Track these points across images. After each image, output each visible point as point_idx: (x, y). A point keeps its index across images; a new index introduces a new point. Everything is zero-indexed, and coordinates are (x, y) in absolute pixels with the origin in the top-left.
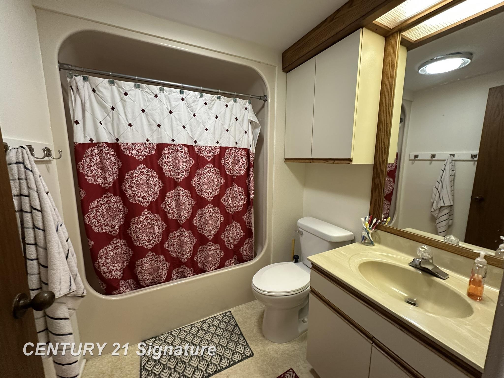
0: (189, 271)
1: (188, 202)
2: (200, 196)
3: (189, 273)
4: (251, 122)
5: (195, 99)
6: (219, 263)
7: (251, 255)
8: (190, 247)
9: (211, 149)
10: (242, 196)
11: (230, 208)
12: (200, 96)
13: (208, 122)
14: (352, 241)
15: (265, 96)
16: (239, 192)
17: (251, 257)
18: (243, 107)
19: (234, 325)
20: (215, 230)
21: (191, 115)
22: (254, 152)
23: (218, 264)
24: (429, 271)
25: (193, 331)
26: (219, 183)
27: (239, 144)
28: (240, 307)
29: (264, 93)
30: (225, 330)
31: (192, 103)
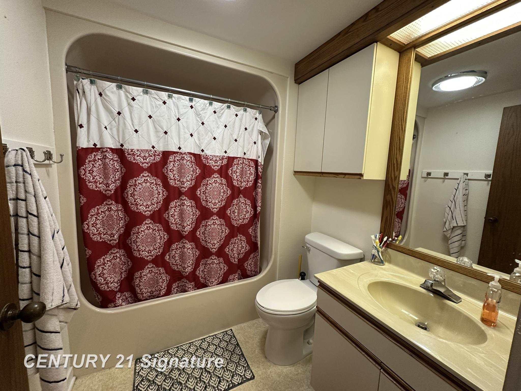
0: (190, 285)
1: (192, 213)
2: (205, 207)
3: (190, 287)
4: (261, 133)
5: (204, 107)
6: (221, 277)
7: (256, 270)
8: (192, 260)
9: (218, 159)
10: (249, 208)
11: (236, 220)
12: (210, 104)
13: (216, 131)
14: (362, 260)
15: (276, 106)
16: (246, 204)
17: (256, 273)
18: (253, 117)
19: (235, 345)
20: (219, 242)
21: (199, 123)
22: (263, 164)
23: (220, 279)
24: (441, 294)
25: (192, 350)
26: (225, 194)
27: (247, 154)
28: (243, 325)
29: (275, 103)
30: (225, 349)
31: (201, 111)
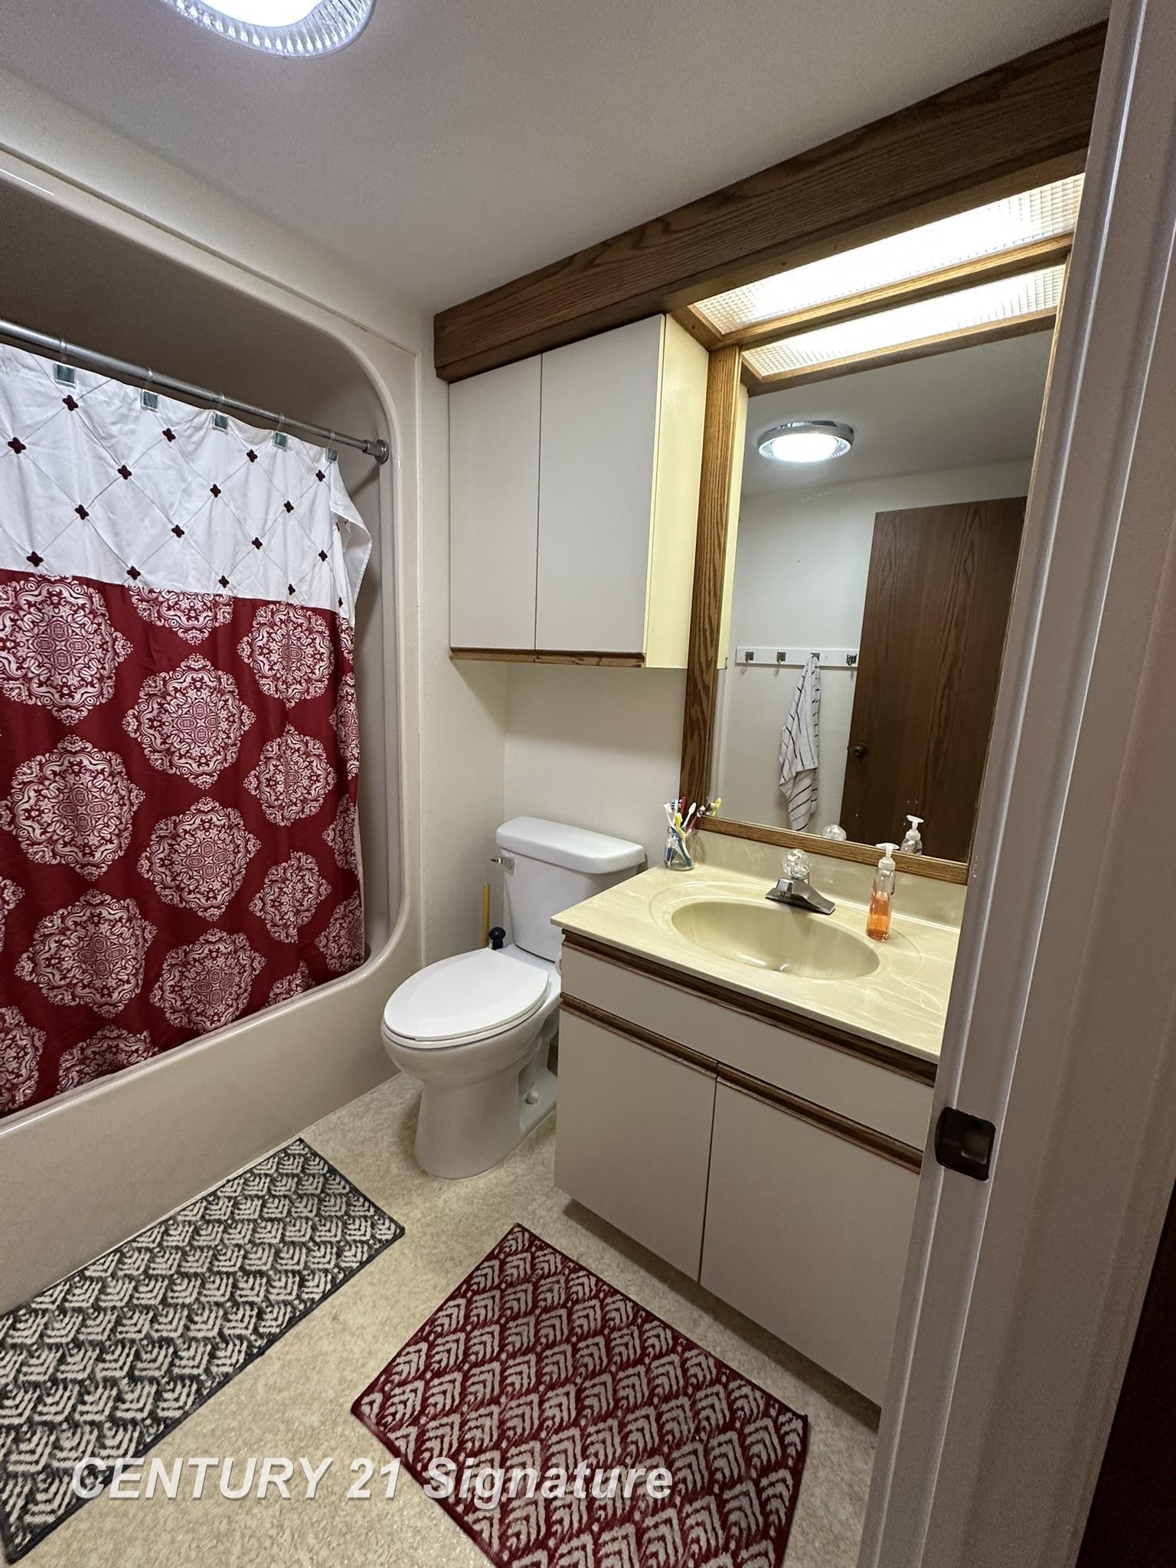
0: (136, 1043)
1: (116, 796)
2: (164, 773)
3: (137, 1051)
4: (341, 523)
5: (124, 410)
6: (246, 995)
7: (354, 952)
8: (134, 959)
9: (199, 606)
10: (320, 767)
11: (281, 807)
12: (145, 403)
13: (180, 503)
15: (381, 443)
16: (307, 754)
17: (355, 960)
18: (310, 469)
19: (324, 1175)
20: (227, 885)
21: (110, 470)
22: (353, 624)
23: (243, 1003)
25: (177, 1238)
26: (235, 725)
27: (301, 593)
28: (333, 1117)
29: (376, 432)
30: (294, 1197)
31: (114, 423)
